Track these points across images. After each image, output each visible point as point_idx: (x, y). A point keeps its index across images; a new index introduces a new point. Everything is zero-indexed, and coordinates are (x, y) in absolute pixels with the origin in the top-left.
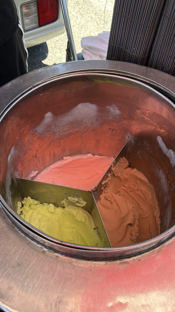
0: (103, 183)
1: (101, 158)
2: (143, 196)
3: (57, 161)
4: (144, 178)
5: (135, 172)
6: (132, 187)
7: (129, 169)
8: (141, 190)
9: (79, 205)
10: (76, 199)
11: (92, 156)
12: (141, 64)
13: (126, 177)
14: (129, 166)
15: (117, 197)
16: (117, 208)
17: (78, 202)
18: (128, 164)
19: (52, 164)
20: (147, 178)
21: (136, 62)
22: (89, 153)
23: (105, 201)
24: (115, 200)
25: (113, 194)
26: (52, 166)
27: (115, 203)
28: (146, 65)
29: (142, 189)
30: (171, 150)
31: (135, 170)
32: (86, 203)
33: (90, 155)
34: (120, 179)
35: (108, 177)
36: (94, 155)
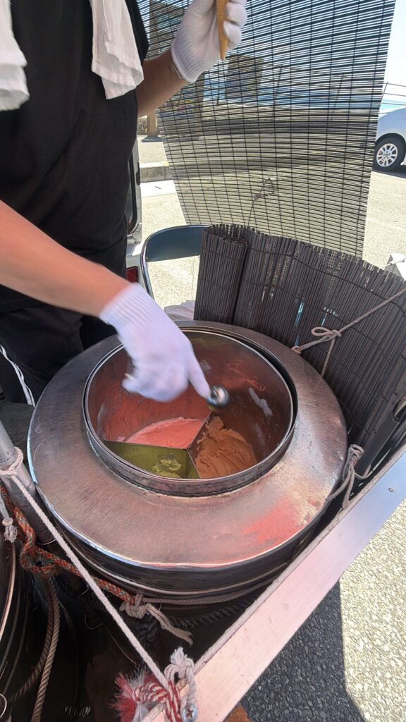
0: (198, 442)
1: (193, 422)
2: (241, 459)
3: (145, 427)
4: (241, 438)
5: (231, 432)
6: (229, 449)
7: (224, 430)
8: (239, 452)
9: (173, 469)
10: (170, 462)
11: (184, 419)
12: (227, 323)
13: (222, 439)
14: (224, 427)
15: (214, 460)
16: (215, 472)
17: (171, 465)
18: (222, 424)
19: (139, 430)
20: (245, 438)
21: (222, 322)
22: (180, 416)
23: (201, 464)
24: (212, 463)
25: (209, 457)
26: (140, 432)
27: (212, 467)
28: (232, 324)
29: (240, 450)
30: (263, 400)
31: (231, 430)
32: (180, 465)
33: (181, 418)
34: (216, 441)
35: (202, 436)
36: (185, 418)
